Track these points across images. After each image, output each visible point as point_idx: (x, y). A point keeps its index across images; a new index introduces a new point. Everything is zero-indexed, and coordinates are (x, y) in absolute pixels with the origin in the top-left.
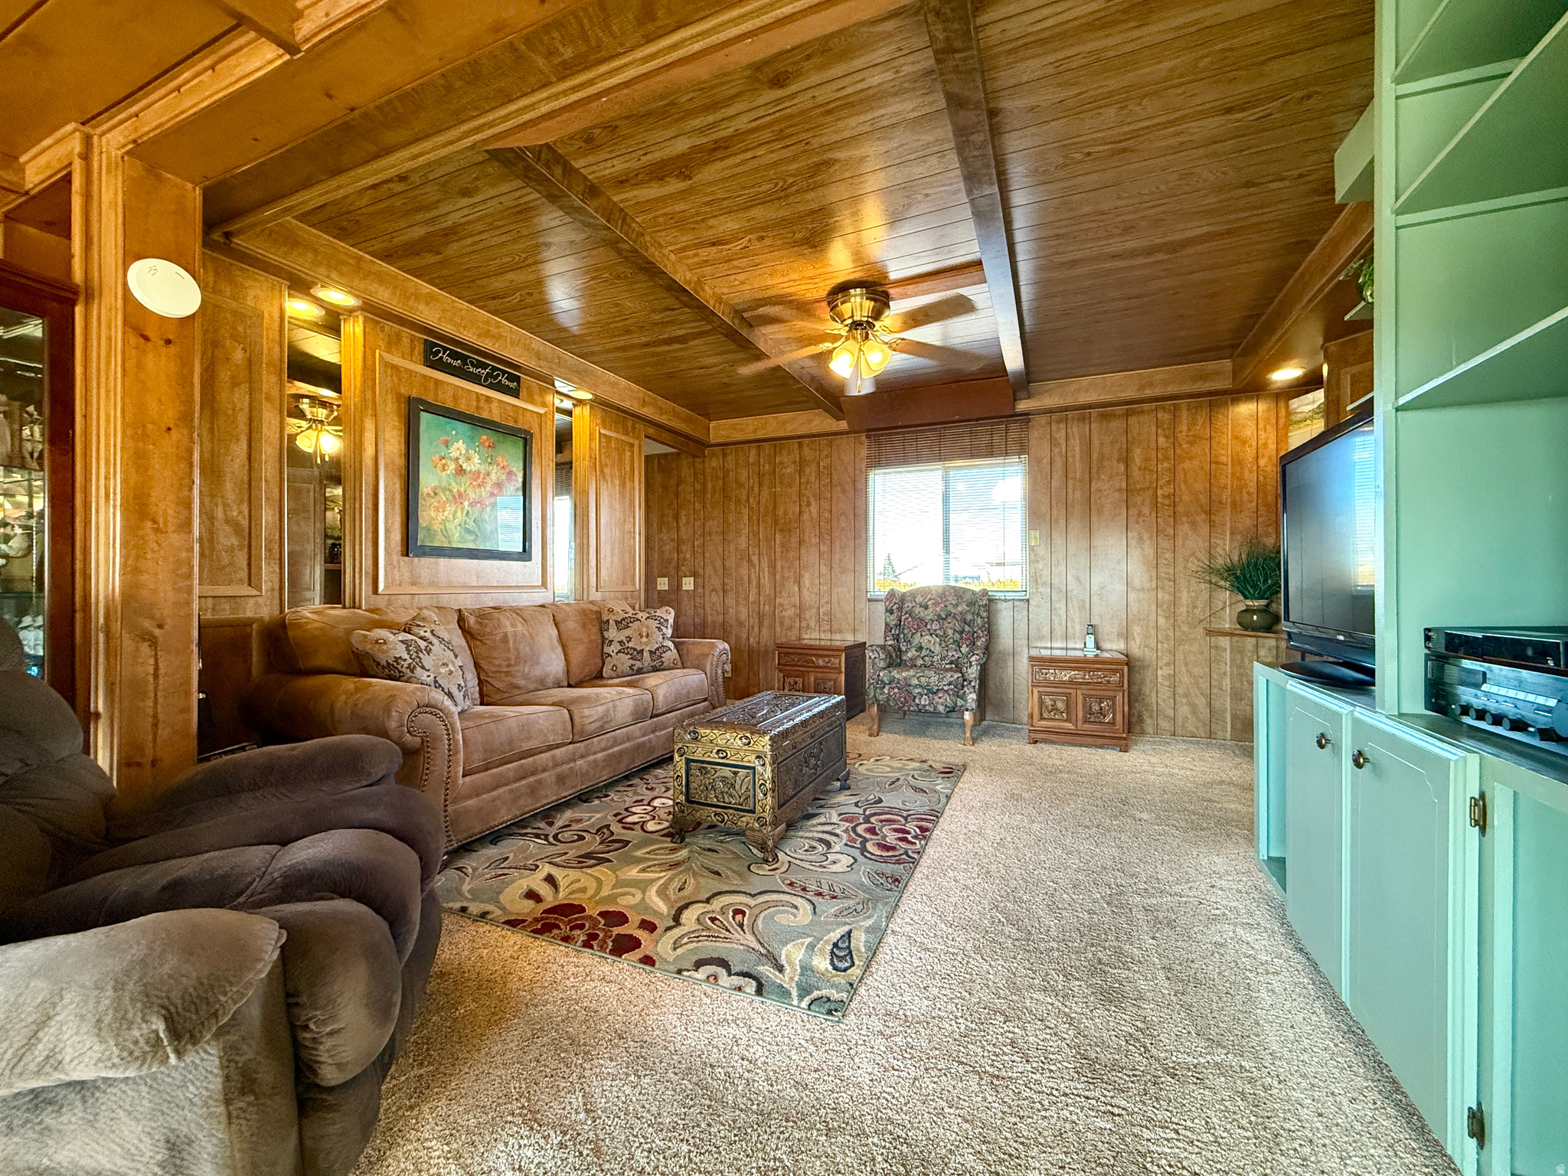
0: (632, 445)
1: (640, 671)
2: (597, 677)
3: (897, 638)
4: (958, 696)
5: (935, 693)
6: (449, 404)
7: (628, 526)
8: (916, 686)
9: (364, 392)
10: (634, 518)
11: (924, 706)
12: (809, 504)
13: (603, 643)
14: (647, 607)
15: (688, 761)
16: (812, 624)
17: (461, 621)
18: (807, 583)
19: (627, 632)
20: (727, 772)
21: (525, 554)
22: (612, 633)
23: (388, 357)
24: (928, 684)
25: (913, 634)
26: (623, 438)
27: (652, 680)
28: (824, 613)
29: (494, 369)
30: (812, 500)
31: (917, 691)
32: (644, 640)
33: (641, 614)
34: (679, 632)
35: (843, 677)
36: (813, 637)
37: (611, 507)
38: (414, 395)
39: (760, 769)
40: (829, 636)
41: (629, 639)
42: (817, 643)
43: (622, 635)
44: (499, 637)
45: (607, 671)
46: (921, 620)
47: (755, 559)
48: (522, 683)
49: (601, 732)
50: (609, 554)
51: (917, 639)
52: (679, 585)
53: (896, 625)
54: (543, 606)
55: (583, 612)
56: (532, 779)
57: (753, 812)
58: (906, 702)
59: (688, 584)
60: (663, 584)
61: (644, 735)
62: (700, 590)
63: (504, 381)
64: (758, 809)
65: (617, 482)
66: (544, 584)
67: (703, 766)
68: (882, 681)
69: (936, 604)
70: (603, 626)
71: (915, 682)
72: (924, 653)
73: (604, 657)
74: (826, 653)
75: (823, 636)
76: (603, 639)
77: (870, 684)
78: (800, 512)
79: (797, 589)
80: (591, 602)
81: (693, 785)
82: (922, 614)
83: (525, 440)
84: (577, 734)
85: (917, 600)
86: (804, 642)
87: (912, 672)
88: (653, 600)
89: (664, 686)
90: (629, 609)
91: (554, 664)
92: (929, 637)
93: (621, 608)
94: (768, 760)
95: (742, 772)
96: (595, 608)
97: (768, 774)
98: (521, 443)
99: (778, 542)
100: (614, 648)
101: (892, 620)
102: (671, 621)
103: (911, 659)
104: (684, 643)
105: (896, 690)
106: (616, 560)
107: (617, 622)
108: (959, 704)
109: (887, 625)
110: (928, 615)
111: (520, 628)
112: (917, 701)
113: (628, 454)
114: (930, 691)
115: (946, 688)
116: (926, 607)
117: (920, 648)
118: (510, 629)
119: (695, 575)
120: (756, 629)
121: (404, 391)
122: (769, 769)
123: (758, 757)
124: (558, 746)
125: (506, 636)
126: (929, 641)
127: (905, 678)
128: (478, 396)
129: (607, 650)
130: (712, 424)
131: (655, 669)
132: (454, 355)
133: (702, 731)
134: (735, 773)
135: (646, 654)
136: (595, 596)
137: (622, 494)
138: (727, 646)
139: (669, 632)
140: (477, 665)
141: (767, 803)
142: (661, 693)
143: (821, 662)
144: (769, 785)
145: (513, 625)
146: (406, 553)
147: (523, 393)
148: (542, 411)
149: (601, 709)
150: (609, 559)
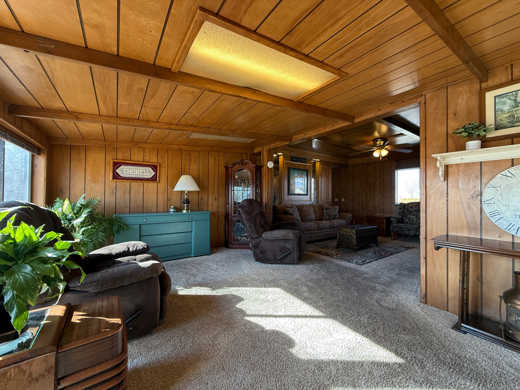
0: (329, 168)
1: (330, 219)
2: (322, 220)
3: (403, 216)
4: (417, 231)
5: (410, 230)
6: (295, 167)
7: (328, 187)
8: (404, 228)
9: (283, 167)
10: (329, 185)
11: (407, 233)
12: (377, 179)
13: (323, 213)
14: (332, 205)
15: (340, 234)
16: (378, 211)
17: (297, 207)
18: (376, 200)
19: (328, 211)
20: (347, 236)
21: (307, 195)
22: (325, 211)
23: (286, 161)
24: (408, 228)
25: (408, 215)
26: (327, 167)
27: (333, 221)
28: (382, 209)
29: (302, 159)
30: (378, 178)
31: (405, 229)
32: (332, 213)
33: (331, 207)
34: (340, 211)
35: (385, 225)
36: (378, 215)
37: (324, 183)
38: (289, 167)
39: (353, 236)
40: (383, 215)
41: (328, 212)
42: (380, 216)
43: (327, 211)
44: (304, 210)
45: (323, 219)
46: (410, 211)
47: (361, 194)
48: (308, 219)
49: (323, 229)
50: (323, 193)
51: (409, 216)
52: (341, 200)
53: (402, 212)
54: (310, 205)
55: (318, 206)
56: (311, 235)
57: (352, 243)
58: (402, 232)
59: (343, 200)
60: (336, 200)
61: (332, 231)
62: (346, 201)
63: (304, 161)
64: (353, 243)
65: (325, 177)
66: (310, 200)
67: (343, 235)
68: (394, 226)
69: (415, 207)
70: (323, 209)
71: (404, 227)
72: (411, 220)
73: (323, 216)
74: (380, 219)
75: (381, 214)
76: (323, 212)
77: (391, 227)
78: (375, 181)
79: (373, 202)
80: (320, 204)
81: (340, 238)
82: (411, 210)
83: (307, 171)
84: (319, 229)
85: (409, 206)
86: (376, 216)
87: (403, 224)
88: (334, 203)
89: (336, 222)
90: (328, 206)
91: (313, 216)
92: (412, 216)
93: (326, 205)
94: (355, 234)
95: (350, 236)
96: (321, 206)
97: (355, 237)
98: (306, 172)
99: (368, 189)
100: (325, 214)
101: (401, 211)
102: (338, 209)
103: (406, 222)
104: (341, 214)
105: (399, 229)
106: (325, 195)
107: (326, 209)
108: (417, 233)
109: (399, 212)
110: (413, 210)
111: (307, 209)
112: (405, 232)
113: (328, 171)
114: (409, 230)
115: (413, 229)
116: (412, 208)
117: (410, 219)
118: (305, 209)
119: (345, 198)
120: (362, 212)
121: (288, 167)
122: (355, 236)
123: (353, 234)
124: (315, 230)
125: (305, 210)
126: (413, 217)
127: (401, 226)
128: (299, 164)
129: (323, 214)
130: (349, 160)
131: (334, 219)
132: (296, 158)
133: (342, 228)
134: (349, 236)
135: (332, 216)
136: (320, 203)
137: (326, 180)
138: (351, 215)
139: (337, 211)
140: (300, 215)
141: (355, 242)
142: (335, 224)
143: (379, 221)
144: (355, 239)
145: (306, 208)
146: (288, 195)
147: (307, 162)
148: (310, 165)
149: (323, 225)
150: (323, 195)
